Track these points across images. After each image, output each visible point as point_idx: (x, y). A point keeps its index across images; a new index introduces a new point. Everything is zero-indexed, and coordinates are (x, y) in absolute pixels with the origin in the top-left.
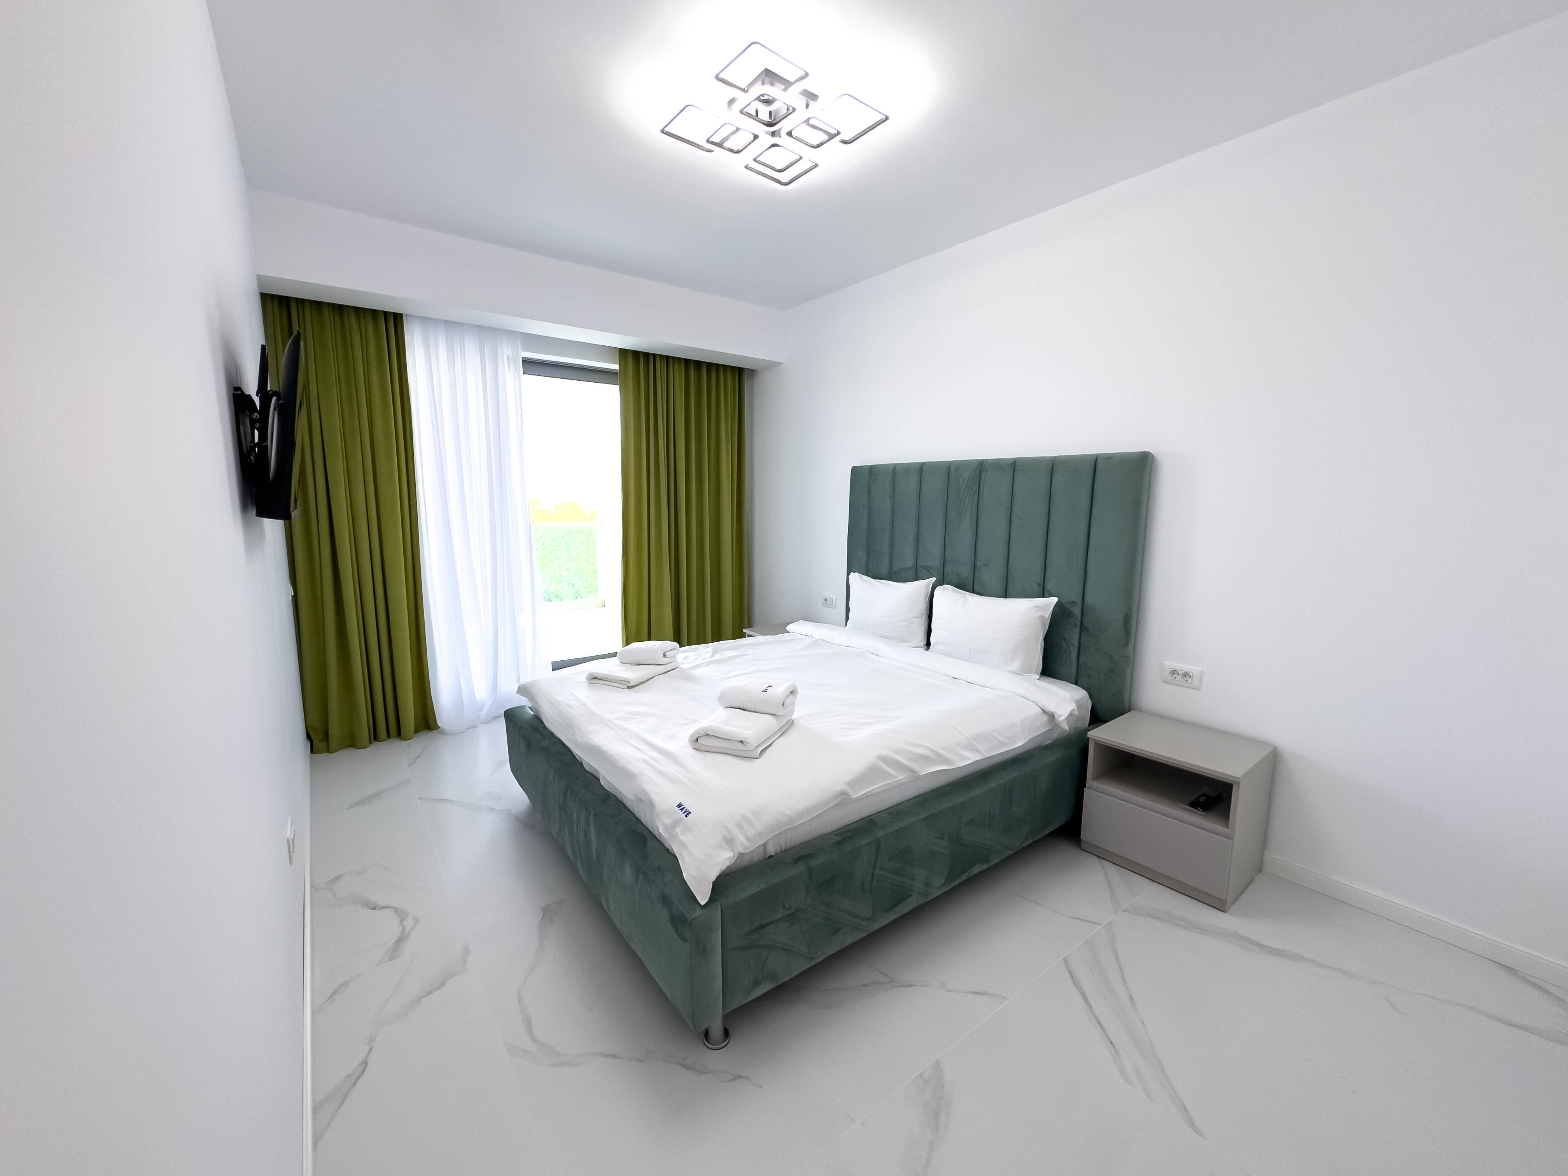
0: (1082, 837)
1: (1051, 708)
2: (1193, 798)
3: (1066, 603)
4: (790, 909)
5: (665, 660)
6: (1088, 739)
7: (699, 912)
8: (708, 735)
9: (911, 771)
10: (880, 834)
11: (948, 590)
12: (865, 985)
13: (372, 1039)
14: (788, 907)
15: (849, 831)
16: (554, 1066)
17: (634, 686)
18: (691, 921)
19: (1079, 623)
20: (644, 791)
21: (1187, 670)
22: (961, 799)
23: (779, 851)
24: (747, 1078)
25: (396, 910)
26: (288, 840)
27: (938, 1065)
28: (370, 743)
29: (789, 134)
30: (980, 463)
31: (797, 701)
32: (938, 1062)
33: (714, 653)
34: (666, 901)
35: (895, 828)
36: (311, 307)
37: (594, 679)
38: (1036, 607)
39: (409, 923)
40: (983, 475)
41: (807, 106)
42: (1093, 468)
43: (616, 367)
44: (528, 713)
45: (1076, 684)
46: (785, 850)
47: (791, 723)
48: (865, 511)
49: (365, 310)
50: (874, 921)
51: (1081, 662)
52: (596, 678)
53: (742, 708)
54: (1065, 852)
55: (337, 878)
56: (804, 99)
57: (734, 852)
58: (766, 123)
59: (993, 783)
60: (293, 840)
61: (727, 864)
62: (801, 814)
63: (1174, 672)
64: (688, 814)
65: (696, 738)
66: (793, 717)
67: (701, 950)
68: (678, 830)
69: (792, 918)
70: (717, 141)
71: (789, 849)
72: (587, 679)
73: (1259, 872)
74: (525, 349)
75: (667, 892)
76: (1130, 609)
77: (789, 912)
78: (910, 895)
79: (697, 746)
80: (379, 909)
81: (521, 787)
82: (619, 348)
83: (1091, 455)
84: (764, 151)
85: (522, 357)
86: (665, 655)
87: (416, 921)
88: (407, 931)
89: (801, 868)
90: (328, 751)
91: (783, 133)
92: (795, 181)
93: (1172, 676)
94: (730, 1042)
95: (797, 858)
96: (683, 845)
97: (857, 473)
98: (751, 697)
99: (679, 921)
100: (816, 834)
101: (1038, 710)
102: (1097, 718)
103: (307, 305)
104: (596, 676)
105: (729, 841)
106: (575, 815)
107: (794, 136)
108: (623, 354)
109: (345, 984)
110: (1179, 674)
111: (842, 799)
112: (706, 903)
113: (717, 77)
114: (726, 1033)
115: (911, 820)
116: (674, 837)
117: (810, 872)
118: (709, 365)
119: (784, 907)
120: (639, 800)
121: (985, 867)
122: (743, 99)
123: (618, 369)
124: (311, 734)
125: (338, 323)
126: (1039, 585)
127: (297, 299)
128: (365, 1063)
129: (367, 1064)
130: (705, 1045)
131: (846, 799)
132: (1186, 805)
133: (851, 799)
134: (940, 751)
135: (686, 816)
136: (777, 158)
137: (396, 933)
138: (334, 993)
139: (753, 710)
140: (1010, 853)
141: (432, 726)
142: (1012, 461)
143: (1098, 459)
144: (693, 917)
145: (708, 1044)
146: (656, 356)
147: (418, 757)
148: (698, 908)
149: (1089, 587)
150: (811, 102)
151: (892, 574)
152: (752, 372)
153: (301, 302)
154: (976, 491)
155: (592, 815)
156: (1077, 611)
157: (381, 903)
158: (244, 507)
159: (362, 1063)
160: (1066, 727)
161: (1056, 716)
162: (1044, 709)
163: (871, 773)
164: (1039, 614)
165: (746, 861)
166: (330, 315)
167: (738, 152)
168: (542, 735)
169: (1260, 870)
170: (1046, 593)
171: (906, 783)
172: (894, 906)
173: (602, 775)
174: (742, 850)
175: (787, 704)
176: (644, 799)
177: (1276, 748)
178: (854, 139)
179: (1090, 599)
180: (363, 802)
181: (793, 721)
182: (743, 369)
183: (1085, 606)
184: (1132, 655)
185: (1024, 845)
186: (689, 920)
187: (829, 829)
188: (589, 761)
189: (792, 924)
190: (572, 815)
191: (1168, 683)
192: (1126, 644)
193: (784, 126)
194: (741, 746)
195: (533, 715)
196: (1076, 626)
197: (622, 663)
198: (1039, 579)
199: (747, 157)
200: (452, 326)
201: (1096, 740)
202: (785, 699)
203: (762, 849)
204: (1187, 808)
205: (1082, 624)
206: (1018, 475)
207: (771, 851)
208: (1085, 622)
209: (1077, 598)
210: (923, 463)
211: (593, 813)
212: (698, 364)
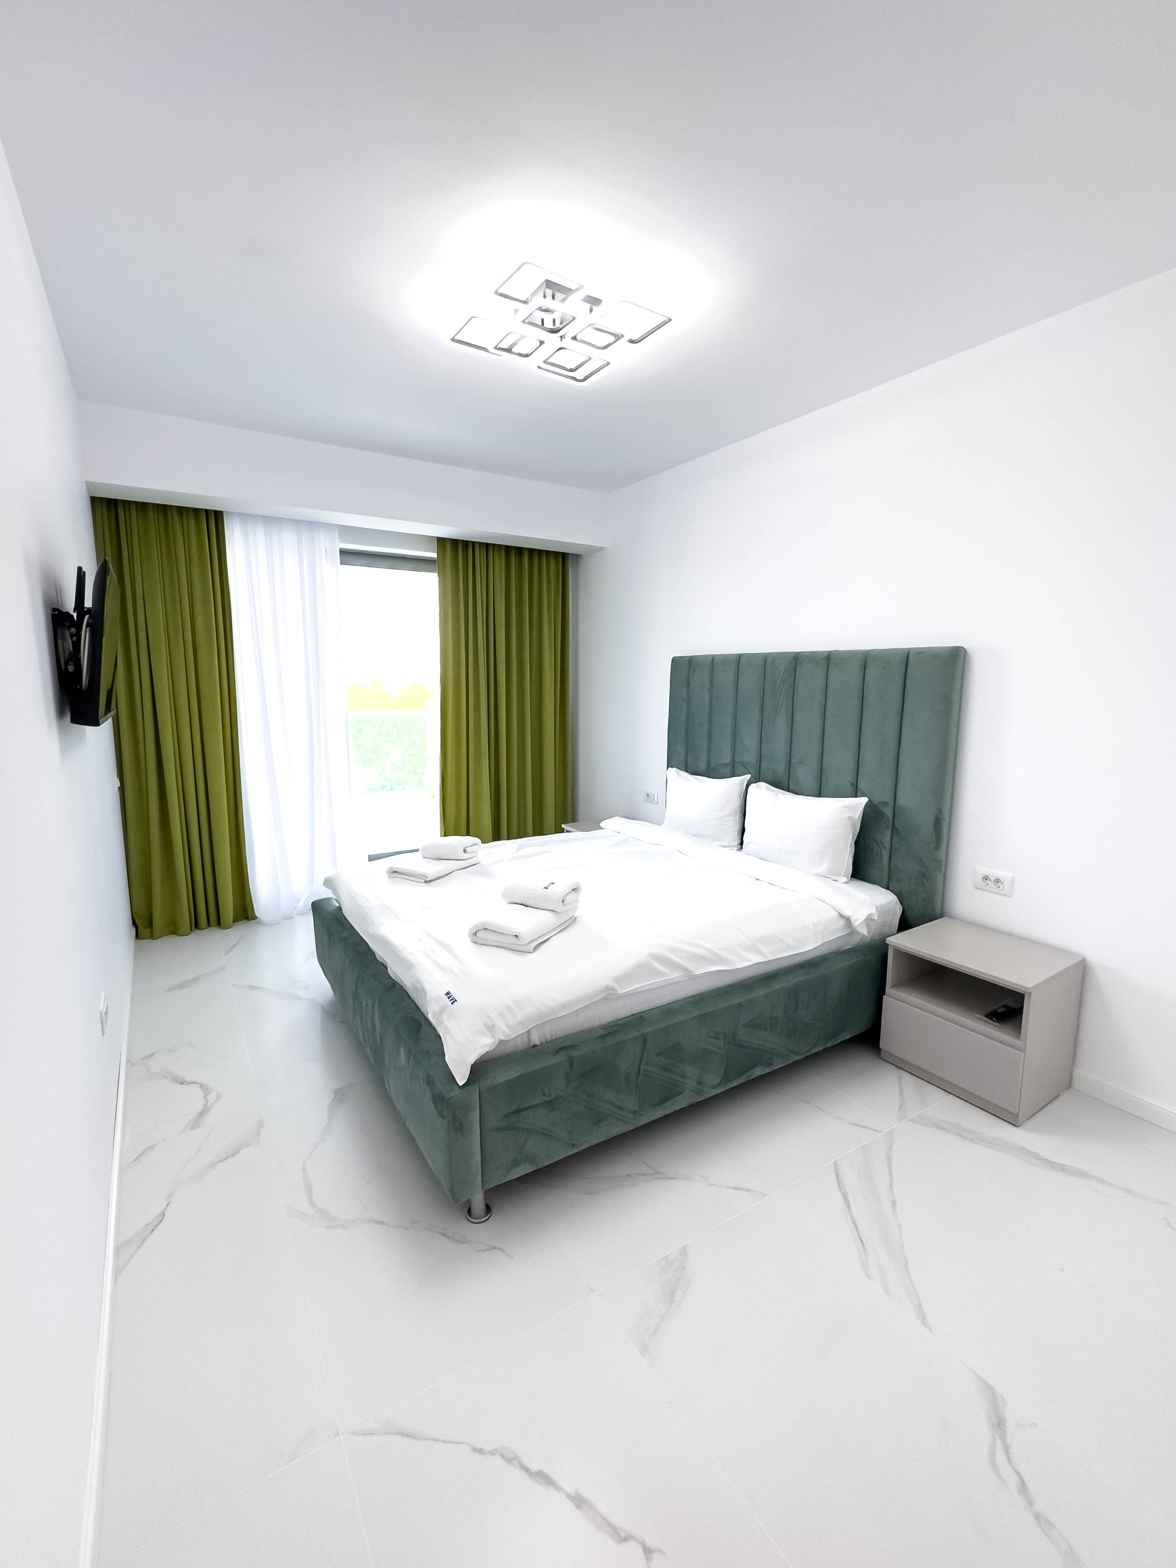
0: (881, 1046)
1: (847, 912)
2: (992, 1008)
3: (878, 803)
4: (550, 1096)
5: (465, 856)
6: (888, 945)
7: (457, 1092)
8: (486, 929)
9: (685, 969)
10: (646, 1030)
11: (762, 788)
12: (628, 1175)
13: (171, 1195)
14: (547, 1093)
15: (616, 1025)
16: (327, 1228)
17: (431, 881)
18: (448, 1099)
19: (890, 825)
20: (418, 980)
21: (999, 876)
22: (738, 1000)
23: (544, 1041)
24: (502, 1250)
25: (201, 1086)
26: (101, 1013)
27: (684, 1251)
28: (191, 930)
29: (574, 338)
30: (795, 655)
31: (580, 898)
32: (685, 1247)
33: (519, 849)
34: (430, 1081)
35: (665, 1025)
36: (136, 509)
37: (394, 873)
38: (845, 807)
39: (211, 1098)
40: (798, 668)
41: (591, 311)
42: (905, 662)
43: (434, 555)
44: (333, 905)
45: (888, 888)
46: (550, 1041)
47: (574, 920)
48: (685, 704)
49: (187, 509)
50: (640, 1115)
51: (892, 866)
52: (396, 872)
53: (524, 903)
54: (863, 1061)
55: (152, 1055)
56: (587, 306)
57: (494, 1038)
58: (549, 330)
59: (777, 986)
60: (106, 1013)
61: (487, 1049)
62: (564, 1006)
63: (986, 878)
64: (454, 1002)
65: (475, 931)
66: (576, 915)
67: (458, 1126)
68: (445, 1016)
69: (551, 1105)
70: (506, 348)
71: (555, 1040)
72: (388, 872)
73: (1067, 1089)
74: (342, 540)
75: (431, 1074)
76: (940, 811)
77: (549, 1099)
78: (682, 1092)
79: (476, 939)
80: (187, 1084)
81: (326, 976)
82: (438, 538)
83: (904, 649)
84: (555, 353)
85: (340, 549)
86: (465, 851)
87: (219, 1097)
88: (209, 1105)
89: (562, 1057)
90: (152, 937)
91: (568, 337)
92: (590, 378)
93: (984, 882)
94: (491, 1218)
95: (560, 1048)
96: (448, 1030)
97: (677, 663)
98: (533, 894)
99: (439, 1100)
100: (583, 1028)
101: (834, 914)
102: (905, 924)
103: (133, 508)
104: (395, 870)
105: (490, 1029)
106: (364, 1004)
107: (578, 339)
108: (441, 542)
109: (151, 1148)
110: (991, 880)
111: (608, 995)
112: (464, 1084)
113: (496, 293)
114: (488, 1209)
115: (681, 1018)
116: (441, 1023)
117: (571, 1062)
118: (531, 551)
119: (543, 1094)
120: (417, 989)
121: (768, 1070)
122: (524, 311)
123: (436, 557)
124: (137, 922)
125: (162, 524)
126: (852, 784)
127: (124, 501)
128: (163, 1215)
129: (164, 1215)
130: (469, 1220)
131: (612, 994)
132: (982, 1016)
133: (619, 994)
134: (720, 952)
135: (452, 1004)
136: (568, 359)
137: (198, 1106)
138: (141, 1155)
139: (535, 906)
140: (798, 1058)
141: (250, 917)
142: (826, 655)
143: (910, 653)
144: (451, 1095)
145: (472, 1220)
146: (475, 544)
147: (235, 946)
148: (456, 1088)
149: (900, 787)
150: (595, 308)
151: (711, 770)
152: (577, 557)
153: (127, 503)
154: (791, 685)
155: (377, 1002)
156: (889, 812)
157: (188, 1079)
158: (61, 713)
159: (159, 1215)
160: (864, 931)
161: (852, 920)
162: (840, 912)
163: (641, 970)
164: (849, 814)
165: (510, 1048)
166: (154, 514)
167: (527, 356)
168: (343, 926)
169: (1069, 1086)
170: (859, 794)
171: (677, 983)
172: (663, 1101)
173: (390, 967)
174: (503, 1038)
175: (567, 900)
176: (419, 987)
177: (1084, 959)
178: (641, 338)
179: (902, 800)
180: (181, 986)
181: (576, 918)
182: (568, 554)
183: (896, 808)
184: (943, 858)
185: (812, 1052)
186: (447, 1098)
187: (597, 1023)
188: (380, 953)
189: (552, 1111)
190: (362, 1003)
191: (979, 889)
192: (937, 848)
193: (569, 331)
194: (515, 940)
195: (337, 907)
196: (887, 827)
197: (424, 857)
198: (850, 777)
199: (538, 358)
200: (270, 521)
201: (895, 946)
202: (566, 895)
203: (526, 1039)
204: (983, 1019)
205: (893, 826)
206: (832, 669)
207: (536, 1039)
208: (896, 823)
209: (887, 797)
210: (740, 655)
211: (377, 1000)
212: (519, 550)
